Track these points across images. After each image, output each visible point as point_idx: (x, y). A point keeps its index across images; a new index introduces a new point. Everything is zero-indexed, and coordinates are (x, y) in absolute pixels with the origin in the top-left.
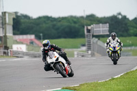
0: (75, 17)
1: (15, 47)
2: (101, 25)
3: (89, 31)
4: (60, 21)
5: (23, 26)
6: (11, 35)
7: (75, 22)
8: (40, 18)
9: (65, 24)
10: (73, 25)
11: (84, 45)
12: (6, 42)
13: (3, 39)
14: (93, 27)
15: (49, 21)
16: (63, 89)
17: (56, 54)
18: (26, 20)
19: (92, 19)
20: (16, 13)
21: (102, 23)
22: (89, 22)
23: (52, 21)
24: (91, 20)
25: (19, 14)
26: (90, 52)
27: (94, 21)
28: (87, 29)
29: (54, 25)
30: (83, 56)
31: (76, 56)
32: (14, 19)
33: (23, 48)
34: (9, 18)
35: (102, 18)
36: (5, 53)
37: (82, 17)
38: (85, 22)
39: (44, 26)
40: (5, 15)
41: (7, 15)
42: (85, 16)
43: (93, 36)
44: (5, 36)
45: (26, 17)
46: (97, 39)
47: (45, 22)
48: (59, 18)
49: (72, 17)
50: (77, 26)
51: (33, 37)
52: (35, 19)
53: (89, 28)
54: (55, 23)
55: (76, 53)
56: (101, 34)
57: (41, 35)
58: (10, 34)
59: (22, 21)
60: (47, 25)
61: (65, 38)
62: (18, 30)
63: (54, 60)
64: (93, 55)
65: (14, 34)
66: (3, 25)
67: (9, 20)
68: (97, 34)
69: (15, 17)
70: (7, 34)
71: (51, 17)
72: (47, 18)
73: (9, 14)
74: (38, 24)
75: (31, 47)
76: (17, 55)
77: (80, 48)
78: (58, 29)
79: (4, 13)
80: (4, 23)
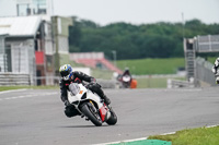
0: (168, 25)
2: (209, 36)
3: (190, 46)
4: (144, 31)
5: (85, 39)
6: (67, 52)
7: (168, 33)
8: (111, 26)
9: (152, 34)
10: (165, 36)
11: (182, 69)
13: (53, 60)
14: (197, 40)
15: (127, 31)
16: (150, 138)
18: (91, 29)
19: (195, 27)
20: (74, 18)
21: (212, 34)
22: (190, 33)
23: (131, 31)
24: (193, 29)
25: (78, 20)
26: (192, 80)
27: (199, 30)
28: (188, 43)
29: (134, 38)
30: (181, 86)
31: (169, 86)
32: (70, 27)
34: (62, 26)
35: (210, 26)
36: (56, 81)
37: (179, 25)
38: (184, 32)
39: (119, 38)
40: (56, 22)
41: (59, 20)
42: (184, 23)
43: (198, 54)
44: (57, 55)
45: (89, 24)
46: (203, 60)
47: (119, 32)
48: (143, 25)
49: (163, 24)
50: (171, 38)
51: (100, 56)
52: (103, 28)
53: (191, 41)
54: (136, 33)
55: (169, 81)
56: (210, 50)
57: (114, 52)
58: (64, 50)
59: (84, 30)
61: (152, 57)
62: (77, 45)
63: (78, 97)
64: (197, 84)
65: (71, 51)
66: (53, 37)
67: (62, 29)
68: (205, 51)
69: (71, 23)
70: (60, 52)
71: (130, 25)
72: (123, 26)
73: (63, 19)
74: (109, 36)
75: (98, 73)
77: (175, 73)
78: (140, 43)
79: (55, 18)
80: (54, 35)
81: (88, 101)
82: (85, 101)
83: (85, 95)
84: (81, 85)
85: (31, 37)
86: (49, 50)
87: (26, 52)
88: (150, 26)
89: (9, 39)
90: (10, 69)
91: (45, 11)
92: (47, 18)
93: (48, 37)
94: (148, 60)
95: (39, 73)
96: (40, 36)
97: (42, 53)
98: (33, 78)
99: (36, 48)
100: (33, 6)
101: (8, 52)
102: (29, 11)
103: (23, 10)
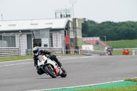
0: (132, 22)
1: (84, 47)
4: (120, 25)
5: (90, 30)
6: (81, 37)
7: (132, 27)
8: (103, 23)
9: (124, 27)
10: (131, 28)
12: (76, 43)
15: (111, 26)
16: (125, 80)
17: (45, 58)
18: (93, 25)
20: (84, 19)
23: (113, 25)
29: (115, 29)
31: (134, 54)
32: (82, 24)
33: (91, 48)
36: (75, 52)
39: (107, 29)
41: (77, 21)
44: (76, 38)
45: (92, 22)
47: (107, 26)
49: (130, 22)
50: (134, 29)
54: (116, 27)
55: (134, 51)
57: (105, 37)
58: (79, 36)
59: (89, 25)
60: (110, 29)
61: (124, 39)
62: (86, 33)
65: (83, 36)
67: (78, 25)
69: (83, 22)
72: (110, 23)
73: (79, 20)
74: (102, 28)
75: (97, 47)
76: (86, 53)
78: (118, 32)
79: (75, 20)
80: (75, 28)
81: (48, 64)
82: (46, 64)
83: (46, 61)
84: (44, 56)
85: (63, 29)
86: (72, 36)
87: (60, 37)
88: (123, 23)
89: (52, 30)
90: (52, 46)
91: (70, 16)
92: (71, 19)
93: (71, 29)
94: (123, 41)
95: (67, 48)
96: (67, 28)
97: (68, 37)
98: (64, 50)
99: (65, 35)
100: (64, 13)
101: (51, 37)
102: (61, 16)
103: (59, 15)
